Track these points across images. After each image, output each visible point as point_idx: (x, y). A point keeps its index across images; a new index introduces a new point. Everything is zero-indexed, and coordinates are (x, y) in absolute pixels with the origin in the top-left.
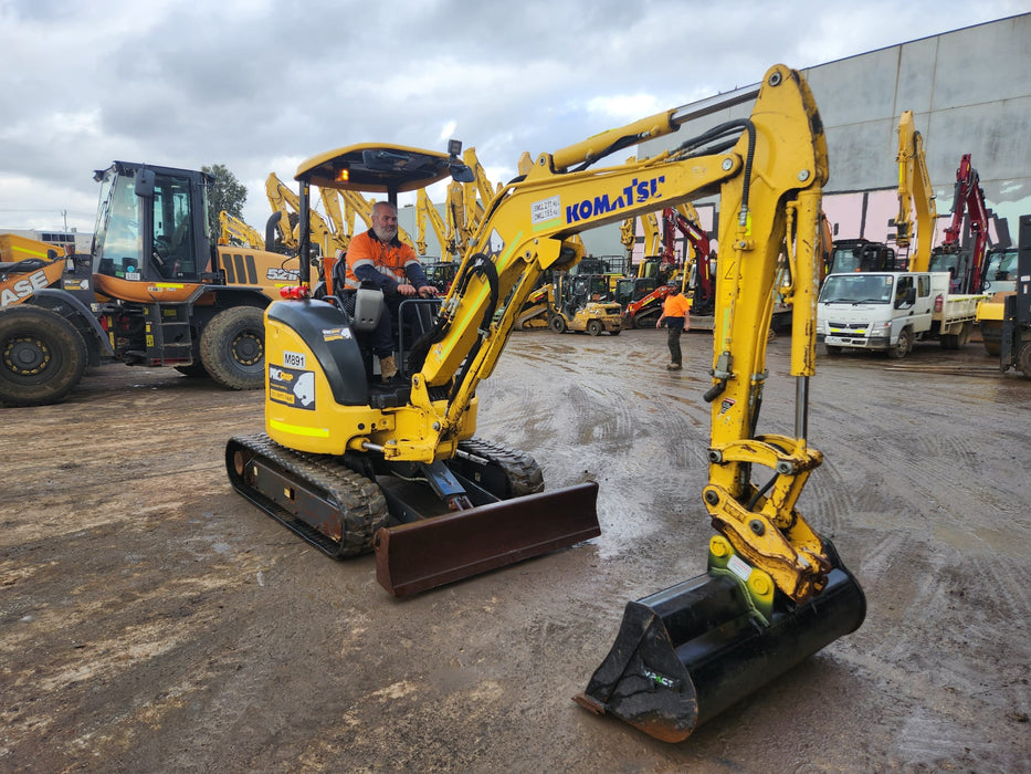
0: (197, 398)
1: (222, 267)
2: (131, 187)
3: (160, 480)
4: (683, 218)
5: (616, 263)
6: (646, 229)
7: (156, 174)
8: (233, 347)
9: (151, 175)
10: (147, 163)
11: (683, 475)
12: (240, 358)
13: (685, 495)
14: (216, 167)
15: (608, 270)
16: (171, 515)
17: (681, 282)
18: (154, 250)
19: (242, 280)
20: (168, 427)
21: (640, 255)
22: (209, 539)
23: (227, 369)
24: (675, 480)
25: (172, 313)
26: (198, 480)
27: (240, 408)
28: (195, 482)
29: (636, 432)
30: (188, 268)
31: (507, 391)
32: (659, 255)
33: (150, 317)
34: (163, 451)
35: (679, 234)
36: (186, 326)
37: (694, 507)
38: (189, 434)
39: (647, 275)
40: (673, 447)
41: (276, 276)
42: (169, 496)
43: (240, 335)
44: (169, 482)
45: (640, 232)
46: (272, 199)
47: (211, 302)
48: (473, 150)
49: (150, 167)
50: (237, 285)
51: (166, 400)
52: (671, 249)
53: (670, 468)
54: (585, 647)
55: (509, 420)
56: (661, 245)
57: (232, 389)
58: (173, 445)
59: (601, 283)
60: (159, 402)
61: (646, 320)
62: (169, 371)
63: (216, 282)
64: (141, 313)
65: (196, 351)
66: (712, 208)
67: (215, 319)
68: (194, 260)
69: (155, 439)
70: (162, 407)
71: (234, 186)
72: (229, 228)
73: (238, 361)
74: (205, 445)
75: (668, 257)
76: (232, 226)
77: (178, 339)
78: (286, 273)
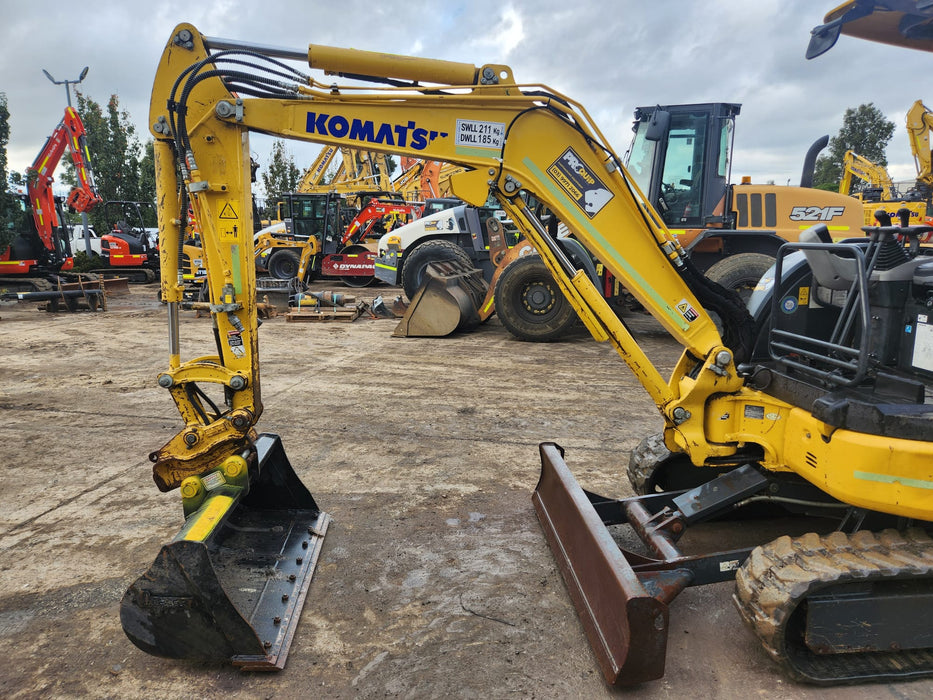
1: (735, 209)
14: (863, 107)
18: (661, 194)
19: (757, 222)
41: (802, 216)
46: (912, 130)
50: (750, 229)
63: (723, 226)
78: (818, 211)
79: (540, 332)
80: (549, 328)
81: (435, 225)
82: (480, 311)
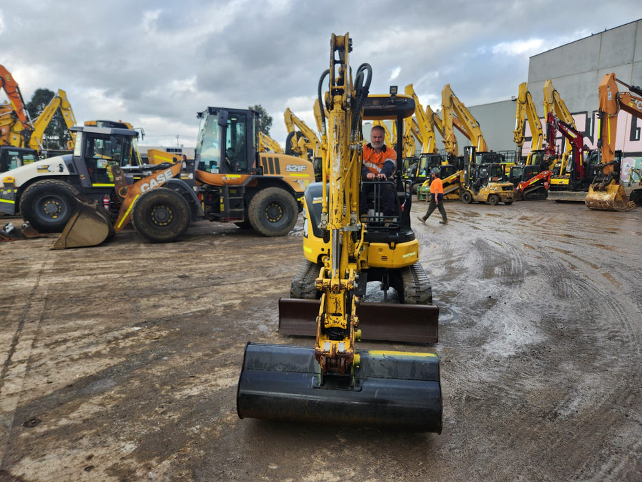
0: (246, 241)
1: (262, 165)
2: (216, 121)
3: (229, 287)
4: (563, 123)
5: (510, 155)
6: (533, 131)
7: (229, 113)
8: (266, 212)
9: (226, 113)
10: (225, 107)
11: (563, 304)
12: (270, 218)
13: (566, 317)
15: (504, 160)
16: (235, 307)
17: (560, 168)
18: (226, 156)
19: (272, 172)
20: (232, 257)
21: (527, 150)
22: (255, 322)
23: (263, 224)
24: (557, 306)
25: (234, 192)
26: (248, 288)
27: (269, 247)
28: (247, 288)
29: (526, 272)
30: (243, 166)
31: (432, 241)
32: (543, 149)
33: (223, 194)
34: (229, 270)
35: (559, 134)
36: (241, 199)
37: (573, 327)
38: (243, 261)
39: (533, 163)
40: (555, 283)
41: (291, 170)
42: (234, 296)
43: (270, 204)
44: (233, 288)
45: (528, 133)
46: (287, 124)
47: (254, 185)
48: (411, 86)
49: (226, 109)
50: (269, 175)
51: (230, 241)
52: (553, 144)
53: (553, 298)
54: (493, 413)
55: (434, 260)
56: (545, 142)
57: (264, 236)
58: (234, 267)
59: (498, 169)
60: (226, 242)
61: (532, 194)
62: (231, 225)
63: (258, 173)
64: (219, 191)
65: (246, 213)
66: (585, 115)
67: (257, 195)
68: (247, 162)
69: (225, 264)
70: (227, 245)
71: (266, 117)
72: (263, 142)
73: (269, 220)
74: (251, 268)
75: (550, 150)
76: (265, 141)
77: (237, 207)
78: (296, 167)
79: (166, 237)
80: (172, 233)
81: (47, 169)
82: (115, 227)
